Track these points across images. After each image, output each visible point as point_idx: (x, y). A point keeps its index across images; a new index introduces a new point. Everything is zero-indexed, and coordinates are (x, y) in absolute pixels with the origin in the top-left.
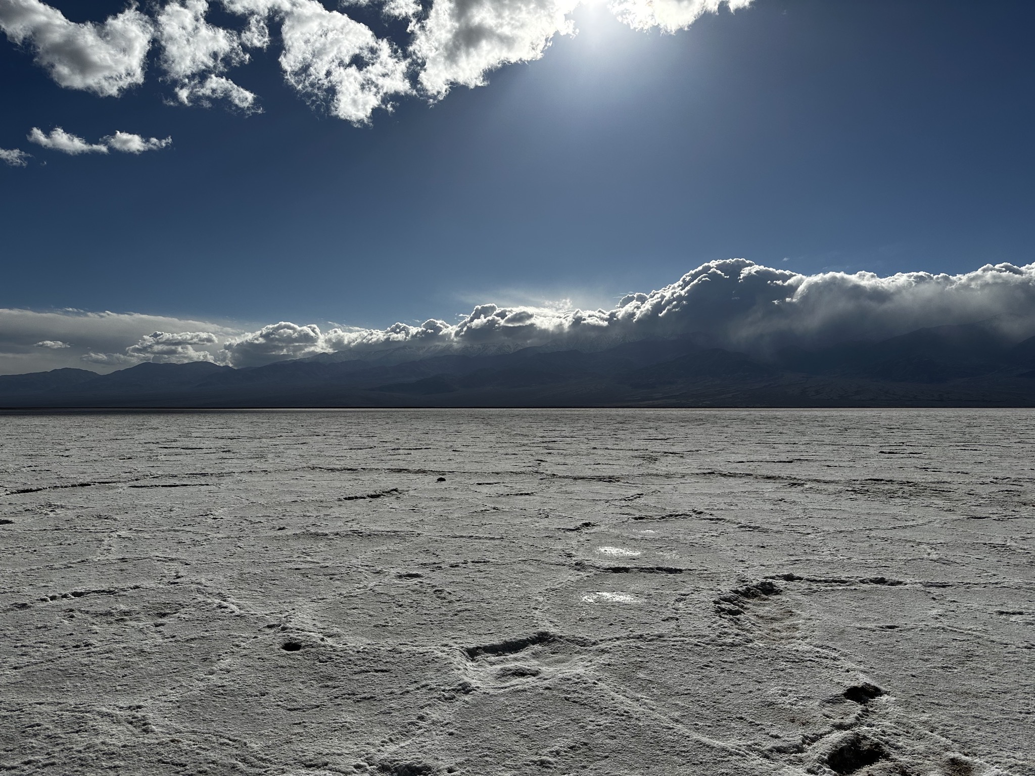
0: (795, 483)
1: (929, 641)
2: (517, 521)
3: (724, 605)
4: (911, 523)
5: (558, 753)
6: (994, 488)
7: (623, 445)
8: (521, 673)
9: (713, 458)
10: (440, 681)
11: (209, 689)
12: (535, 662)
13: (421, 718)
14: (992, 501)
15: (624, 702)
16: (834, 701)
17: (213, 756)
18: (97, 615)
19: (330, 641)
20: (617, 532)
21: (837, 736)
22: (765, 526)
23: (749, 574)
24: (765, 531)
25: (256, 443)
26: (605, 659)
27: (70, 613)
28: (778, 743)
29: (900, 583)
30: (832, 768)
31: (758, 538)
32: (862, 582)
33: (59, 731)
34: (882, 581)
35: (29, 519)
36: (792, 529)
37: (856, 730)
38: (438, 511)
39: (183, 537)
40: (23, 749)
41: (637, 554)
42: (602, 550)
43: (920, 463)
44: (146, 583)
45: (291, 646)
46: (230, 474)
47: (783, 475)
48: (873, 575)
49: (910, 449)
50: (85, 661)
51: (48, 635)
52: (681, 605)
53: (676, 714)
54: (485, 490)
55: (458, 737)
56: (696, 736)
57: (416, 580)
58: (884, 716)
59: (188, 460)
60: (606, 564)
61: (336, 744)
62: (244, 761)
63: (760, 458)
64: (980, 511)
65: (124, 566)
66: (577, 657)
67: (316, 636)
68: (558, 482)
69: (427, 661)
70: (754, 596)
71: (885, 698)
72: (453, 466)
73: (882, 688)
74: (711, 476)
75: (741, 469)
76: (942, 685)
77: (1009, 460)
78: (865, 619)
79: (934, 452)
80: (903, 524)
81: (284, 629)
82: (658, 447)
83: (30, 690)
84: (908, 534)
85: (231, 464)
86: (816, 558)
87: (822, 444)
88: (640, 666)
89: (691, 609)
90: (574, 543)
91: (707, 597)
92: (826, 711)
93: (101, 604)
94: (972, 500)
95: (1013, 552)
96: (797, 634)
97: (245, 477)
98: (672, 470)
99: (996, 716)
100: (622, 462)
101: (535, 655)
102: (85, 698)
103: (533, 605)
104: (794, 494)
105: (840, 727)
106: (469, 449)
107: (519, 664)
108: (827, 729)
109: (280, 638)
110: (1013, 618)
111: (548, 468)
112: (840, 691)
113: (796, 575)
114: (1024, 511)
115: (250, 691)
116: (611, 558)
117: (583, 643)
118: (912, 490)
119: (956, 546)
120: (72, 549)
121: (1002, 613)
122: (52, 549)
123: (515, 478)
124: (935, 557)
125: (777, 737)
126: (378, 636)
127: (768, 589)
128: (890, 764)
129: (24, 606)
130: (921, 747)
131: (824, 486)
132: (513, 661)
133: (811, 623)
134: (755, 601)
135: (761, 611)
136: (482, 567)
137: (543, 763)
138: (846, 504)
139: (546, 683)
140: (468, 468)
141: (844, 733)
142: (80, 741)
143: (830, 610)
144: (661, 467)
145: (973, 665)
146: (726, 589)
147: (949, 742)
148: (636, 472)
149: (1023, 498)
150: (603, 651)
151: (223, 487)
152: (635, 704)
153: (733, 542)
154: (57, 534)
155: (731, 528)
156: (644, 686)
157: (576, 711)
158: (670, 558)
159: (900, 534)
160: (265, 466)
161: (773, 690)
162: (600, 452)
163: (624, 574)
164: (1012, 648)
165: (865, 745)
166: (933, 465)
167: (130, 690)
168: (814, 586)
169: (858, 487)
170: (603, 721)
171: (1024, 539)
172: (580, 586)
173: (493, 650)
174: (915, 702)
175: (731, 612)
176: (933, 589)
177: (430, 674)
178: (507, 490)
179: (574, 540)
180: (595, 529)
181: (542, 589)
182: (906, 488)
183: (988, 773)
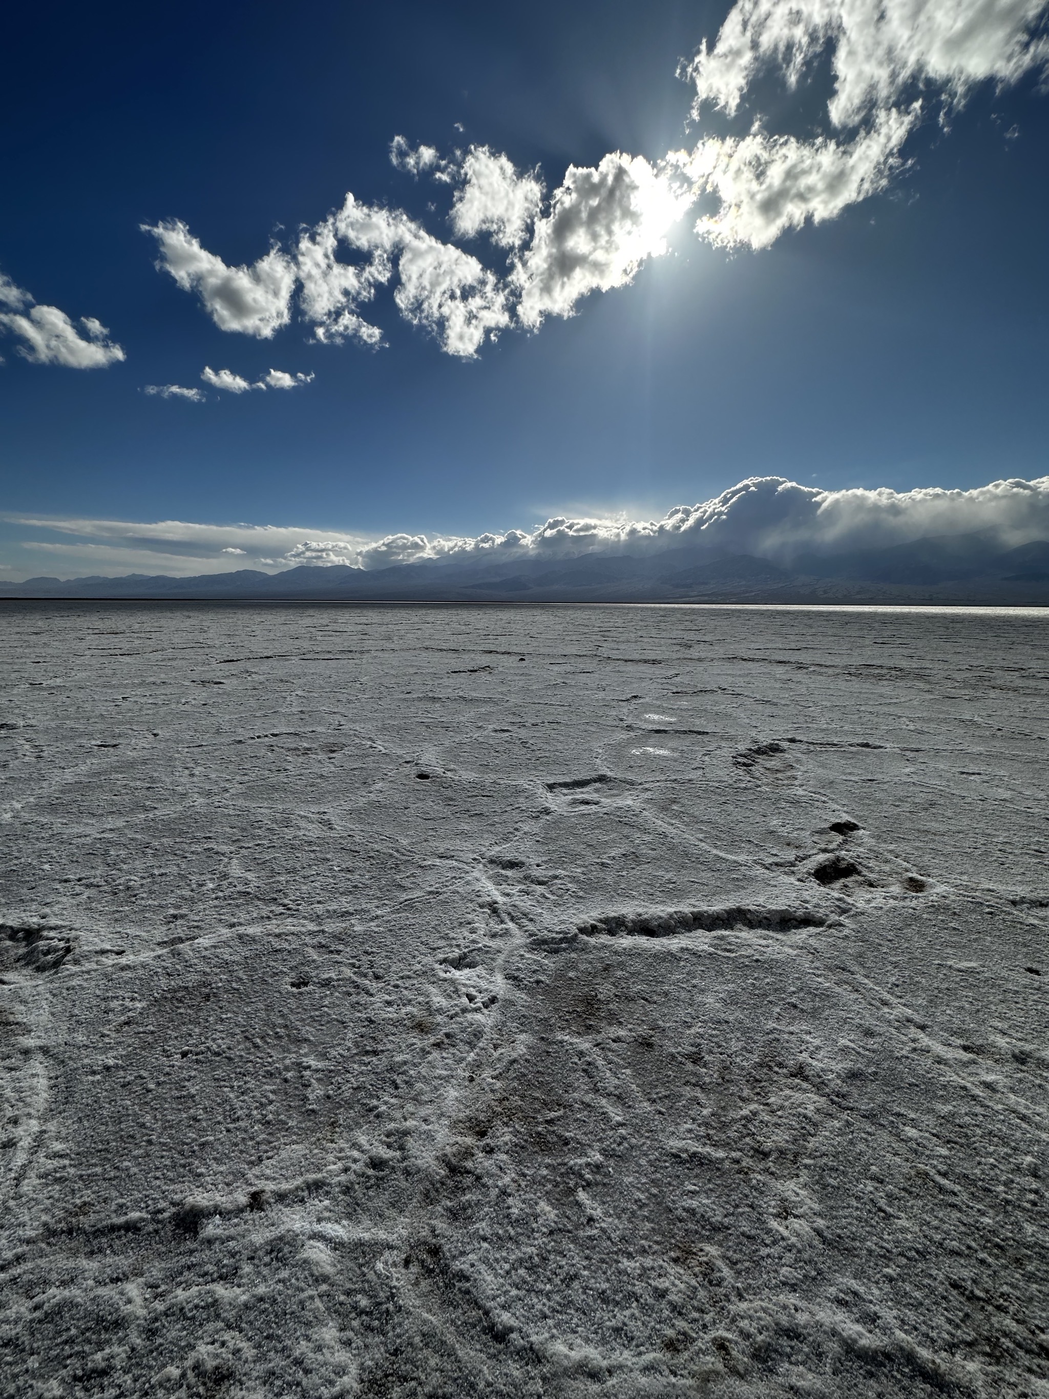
0: (800, 667)
1: (900, 792)
2: (581, 693)
3: (740, 760)
4: (894, 701)
5: (614, 858)
6: (969, 675)
7: (664, 634)
8: (587, 803)
9: (737, 646)
10: (529, 805)
11: (369, 803)
12: (596, 795)
13: (516, 829)
14: (965, 684)
15: (661, 825)
16: (821, 832)
17: (376, 847)
18: (289, 750)
19: (449, 774)
20: (658, 703)
21: (822, 857)
22: (775, 701)
23: (761, 737)
24: (775, 704)
25: (384, 628)
26: (648, 795)
27: (271, 748)
28: (777, 860)
29: (881, 747)
30: (817, 878)
31: (769, 710)
32: (851, 745)
33: (274, 826)
34: (867, 745)
35: (235, 681)
36: (797, 703)
37: (837, 853)
38: (521, 684)
39: (341, 697)
40: (254, 837)
41: (673, 720)
42: (647, 716)
43: (906, 652)
44: (319, 729)
45: (423, 776)
46: (368, 651)
47: (792, 660)
48: (859, 740)
49: (900, 641)
50: (285, 780)
51: (259, 762)
52: (706, 758)
53: (701, 836)
54: (556, 668)
55: (543, 843)
56: (715, 852)
57: (507, 734)
58: (859, 845)
59: (338, 640)
60: (650, 727)
61: (458, 844)
62: (397, 851)
63: (774, 646)
64: (954, 693)
65: (303, 716)
66: (627, 793)
67: (440, 771)
68: (613, 664)
69: (518, 791)
70: (764, 753)
71: (861, 832)
72: (531, 650)
73: (860, 824)
74: (735, 661)
75: (759, 655)
76: (908, 825)
77: (985, 651)
78: (850, 774)
79: (920, 643)
80: (888, 701)
81: (417, 764)
82: (692, 636)
83: (252, 798)
84: (892, 709)
85: (368, 644)
86: (815, 726)
87: (824, 635)
88: (674, 801)
89: (715, 762)
90: (625, 710)
91: (727, 752)
92: (815, 839)
93: (291, 743)
94: (949, 683)
95: (978, 726)
96: (796, 782)
97: (380, 654)
98: (703, 655)
99: (950, 849)
100: (664, 648)
101: (597, 791)
102: (288, 806)
103: (594, 755)
104: (800, 676)
105: (825, 851)
106: (543, 636)
107: (585, 796)
108: (815, 851)
109: (414, 771)
110: (972, 777)
111: (604, 652)
112: (827, 825)
113: (798, 738)
114: (993, 694)
115: (397, 805)
116: (653, 722)
117: (632, 783)
118: (900, 674)
119: (930, 720)
120: (266, 703)
121: (963, 773)
122: (253, 703)
123: (580, 660)
124: (912, 728)
125: (776, 855)
126: (483, 772)
127: (774, 749)
128: (861, 879)
129: (240, 742)
130: (887, 868)
131: (825, 670)
132: (581, 794)
133: (807, 775)
134: (764, 757)
135: (769, 765)
136: (555, 726)
137: (603, 864)
138: (842, 685)
139: (605, 810)
140: (542, 651)
141: (828, 855)
142: (289, 833)
143: (823, 766)
144: (694, 653)
145: (935, 811)
146: (742, 747)
147: (909, 866)
148: (675, 656)
149: (992, 683)
150: (647, 789)
151: (364, 661)
152: (670, 827)
153: (749, 713)
154: (254, 692)
155: (748, 702)
156: (678, 815)
157: (626, 830)
158: (699, 724)
159: (886, 709)
160: (393, 646)
161: (775, 822)
162: (645, 640)
163: (663, 735)
164: (969, 800)
165: (843, 865)
166: (918, 654)
167: (317, 801)
168: (812, 748)
169: (853, 671)
170: (647, 838)
172: (630, 743)
173: (566, 785)
174: (885, 835)
175: (744, 764)
176: (907, 753)
177: (521, 800)
178: (572, 669)
179: (625, 709)
180: (641, 701)
181: (602, 744)
182: (893, 673)
183: (938, 889)
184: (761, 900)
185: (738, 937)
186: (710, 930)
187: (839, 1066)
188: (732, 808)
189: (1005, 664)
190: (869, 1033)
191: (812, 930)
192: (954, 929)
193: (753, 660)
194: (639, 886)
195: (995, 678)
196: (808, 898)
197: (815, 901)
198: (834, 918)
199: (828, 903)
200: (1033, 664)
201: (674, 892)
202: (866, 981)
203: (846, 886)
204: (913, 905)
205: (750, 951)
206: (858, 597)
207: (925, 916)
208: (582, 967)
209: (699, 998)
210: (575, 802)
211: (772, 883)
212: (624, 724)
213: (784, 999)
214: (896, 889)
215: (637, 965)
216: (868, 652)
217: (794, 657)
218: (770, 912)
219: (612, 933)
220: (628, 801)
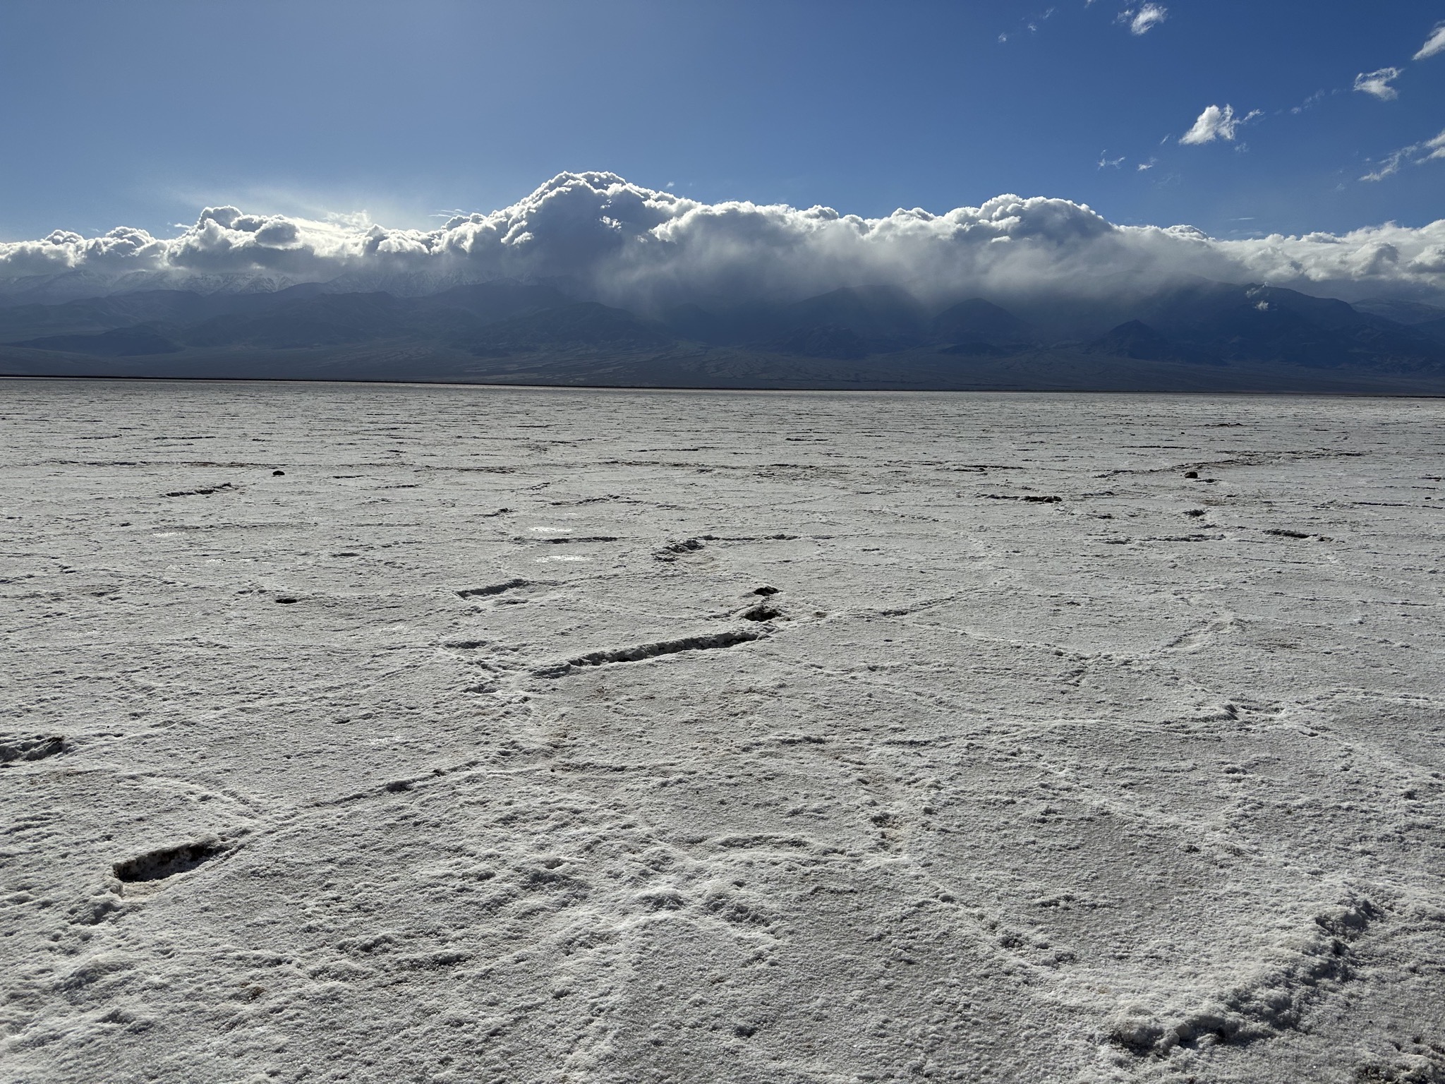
0: (703, 470)
1: (812, 566)
3: (661, 556)
4: (809, 498)
5: (571, 629)
6: (886, 470)
8: (513, 602)
14: (880, 480)
16: (747, 595)
21: (751, 608)
22: (681, 505)
23: (675, 537)
24: (682, 509)
26: (577, 590)
29: (795, 537)
30: (748, 619)
31: (676, 514)
32: (767, 538)
34: (782, 537)
36: (706, 507)
37: (762, 606)
41: (568, 529)
42: (533, 530)
43: (824, 449)
47: (690, 462)
48: (773, 534)
49: (817, 436)
52: (625, 558)
58: (779, 600)
60: (545, 538)
63: (663, 446)
64: (868, 488)
66: (553, 592)
70: (682, 551)
71: (780, 593)
73: (779, 589)
75: (645, 457)
77: (908, 445)
78: (769, 558)
79: (839, 439)
80: (803, 499)
84: (806, 506)
86: (729, 525)
87: (726, 430)
89: (635, 559)
90: (501, 525)
91: (645, 552)
92: (743, 600)
94: (864, 479)
95: (885, 515)
96: (720, 569)
98: (569, 459)
104: (703, 479)
105: (751, 605)
108: (743, 606)
110: (872, 553)
112: (751, 591)
113: (714, 536)
114: (904, 487)
117: (555, 584)
118: (813, 473)
119: (843, 513)
121: (865, 550)
124: (824, 520)
127: (692, 546)
128: (781, 618)
130: (800, 610)
131: (732, 472)
134: (684, 553)
135: (689, 560)
137: (563, 634)
138: (752, 485)
141: (755, 607)
143: (743, 555)
144: (555, 457)
146: (660, 546)
147: (817, 607)
149: (907, 477)
153: (656, 517)
155: (650, 508)
159: (800, 507)
164: (866, 567)
165: (766, 611)
166: (837, 451)
168: (730, 543)
169: (764, 471)
171: (897, 506)
172: (529, 553)
173: (479, 592)
174: (798, 593)
175: (666, 560)
176: (819, 540)
180: (516, 514)
182: (809, 471)
183: (836, 613)
184: (707, 632)
185: (695, 652)
186: (674, 651)
188: (665, 590)
189: (925, 458)
191: (748, 642)
192: (845, 631)
193: (640, 464)
195: (911, 473)
196: (743, 627)
197: (749, 628)
198: (764, 634)
199: (758, 628)
202: (786, 657)
203: (771, 621)
204: (817, 623)
205: (706, 657)
207: (825, 627)
210: (500, 603)
211: (712, 625)
213: (734, 670)
214: (806, 618)
216: (779, 450)
217: (693, 458)
218: (715, 637)
219: (595, 664)
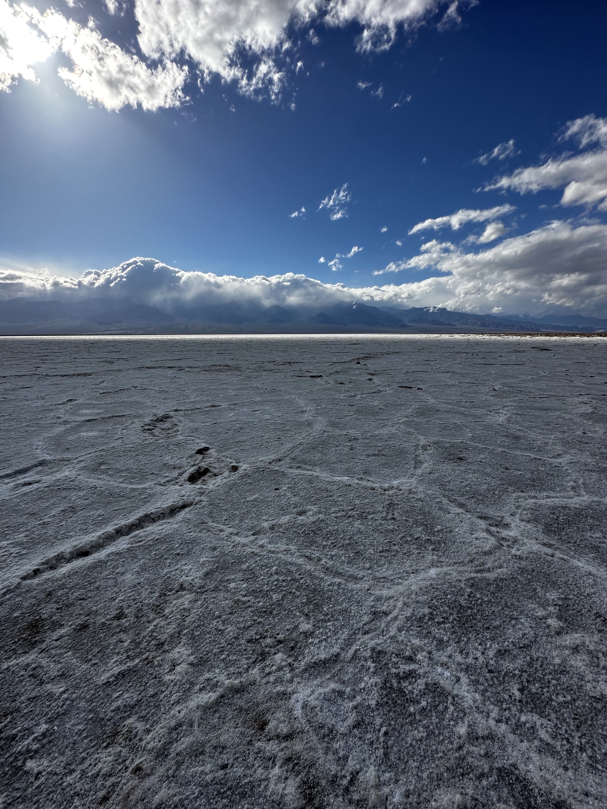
0: (181, 369)
1: (228, 426)
3: (146, 427)
4: (226, 382)
6: (255, 366)
7: (93, 356)
8: (28, 484)
9: (143, 360)
12: (38, 476)
14: (254, 370)
15: (93, 481)
16: (192, 456)
20: (90, 402)
21: (192, 470)
22: (167, 390)
23: (158, 412)
24: (167, 392)
26: (82, 465)
28: (168, 479)
29: (220, 406)
30: (189, 482)
31: (163, 395)
32: (206, 407)
34: (214, 406)
36: (179, 389)
37: (199, 465)
41: (101, 411)
42: (81, 412)
43: (231, 357)
47: (176, 366)
48: (210, 404)
49: (228, 352)
52: (125, 431)
53: (121, 480)
56: (131, 486)
58: (210, 457)
60: (83, 419)
63: (166, 359)
64: (250, 375)
66: (65, 467)
68: (51, 379)
70: (161, 420)
71: (211, 450)
73: (210, 447)
74: (142, 369)
75: (157, 364)
76: (232, 441)
78: (206, 422)
79: (237, 352)
80: (223, 382)
82: (114, 356)
84: (225, 386)
86: (188, 400)
87: (193, 351)
88: (102, 464)
89: (130, 432)
91: (137, 425)
92: (188, 461)
94: (248, 371)
95: (259, 389)
96: (179, 433)
98: (121, 367)
99: (248, 447)
100: (93, 365)
101: (37, 473)
103: (35, 447)
104: (181, 374)
105: (193, 466)
107: (27, 480)
108: (188, 468)
111: (43, 371)
112: (195, 451)
113: (179, 409)
116: (86, 415)
117: (69, 460)
118: (227, 368)
119: (241, 389)
121: (253, 411)
123: (18, 379)
124: (233, 394)
125: (168, 476)
127: (167, 417)
128: (211, 474)
130: (222, 465)
131: (193, 369)
132: (22, 479)
133: (184, 427)
134: (161, 423)
135: (163, 427)
138: (202, 376)
139: (46, 485)
141: (195, 468)
143: (193, 421)
144: (116, 367)
145: (242, 431)
146: (147, 420)
147: (232, 460)
148: (101, 369)
150: (81, 461)
152: (99, 481)
153: (151, 399)
155: (151, 392)
156: (104, 472)
157: (64, 494)
158: (119, 411)
159: (222, 386)
161: (167, 458)
162: (79, 360)
163: (93, 422)
165: (202, 470)
168: (186, 412)
169: (207, 369)
170: (81, 494)
172: (66, 433)
173: (8, 476)
174: (222, 449)
175: (149, 430)
176: (231, 406)
178: (12, 387)
179: (62, 410)
180: (76, 402)
181: (42, 438)
182: (225, 368)
183: (244, 467)
184: (158, 505)
185: (146, 531)
186: (128, 535)
187: (200, 574)
188: (141, 457)
190: (214, 549)
191: (187, 509)
192: (250, 483)
193: (154, 368)
194: (76, 527)
195: (265, 366)
196: (184, 494)
197: (188, 493)
198: (198, 499)
199: (194, 493)
200: (278, 359)
201: (104, 521)
202: (213, 524)
203: (204, 480)
204: (233, 479)
205: (153, 536)
206: (209, 330)
207: (238, 482)
208: (26, 604)
209: (120, 579)
210: (17, 487)
211: (165, 493)
212: (61, 420)
213: (172, 553)
214: (226, 474)
215: (75, 580)
216: (214, 358)
217: (178, 364)
218: (163, 509)
219: (53, 568)
220: (66, 472)
